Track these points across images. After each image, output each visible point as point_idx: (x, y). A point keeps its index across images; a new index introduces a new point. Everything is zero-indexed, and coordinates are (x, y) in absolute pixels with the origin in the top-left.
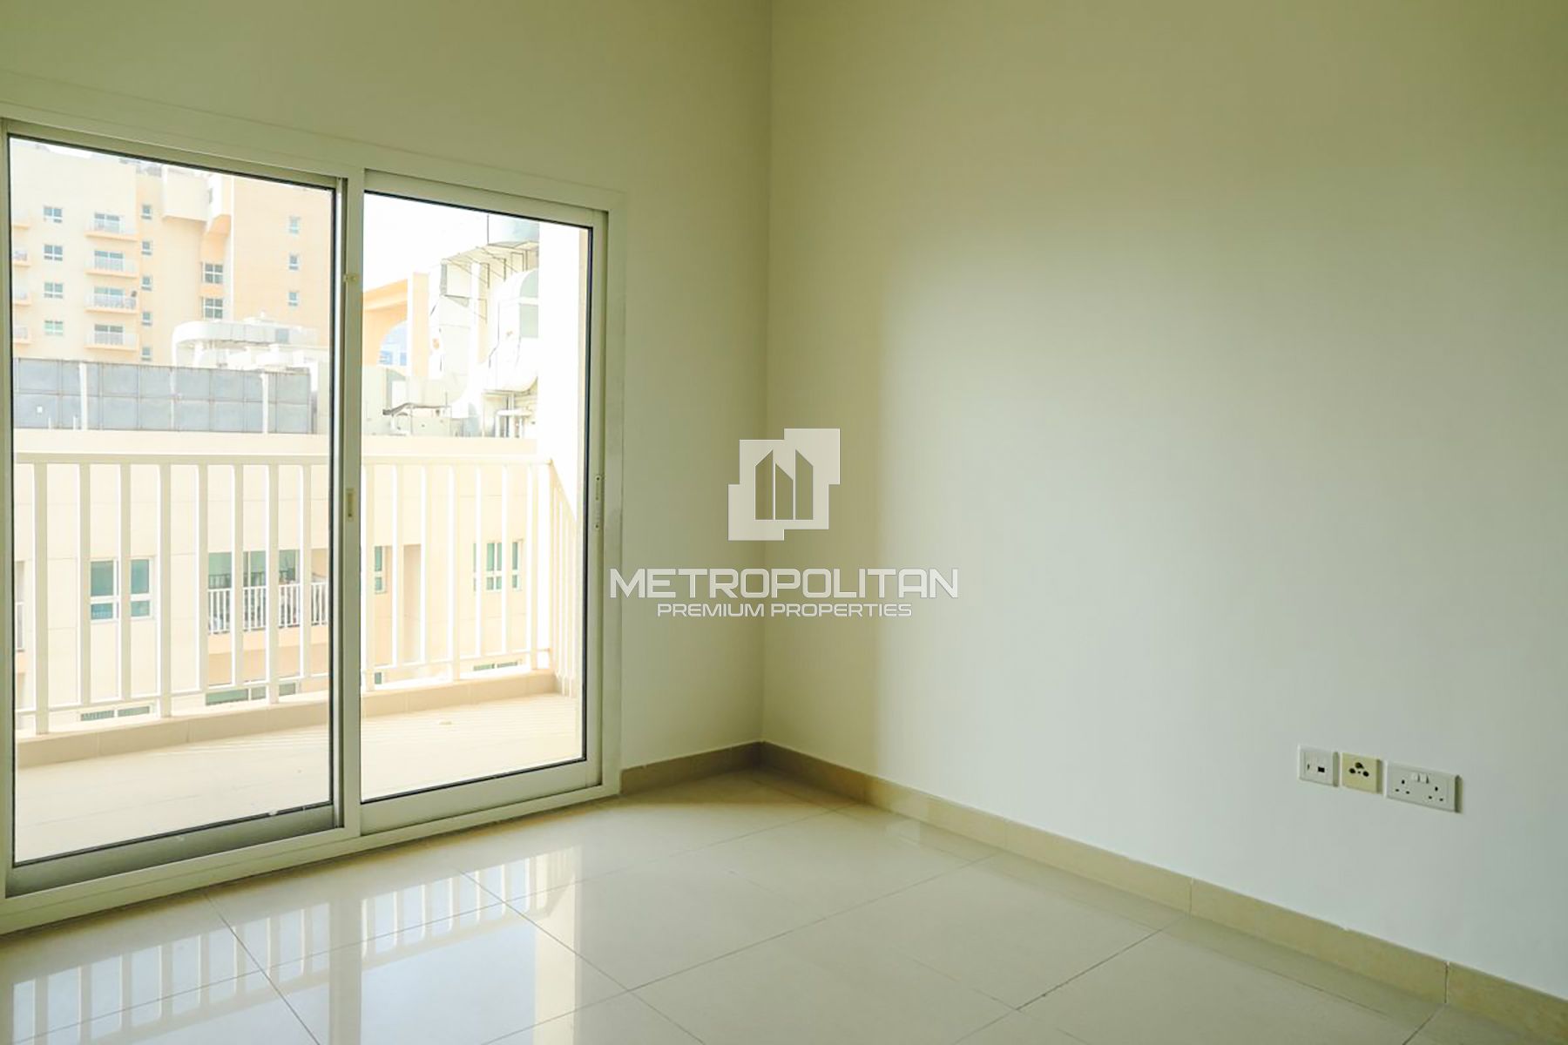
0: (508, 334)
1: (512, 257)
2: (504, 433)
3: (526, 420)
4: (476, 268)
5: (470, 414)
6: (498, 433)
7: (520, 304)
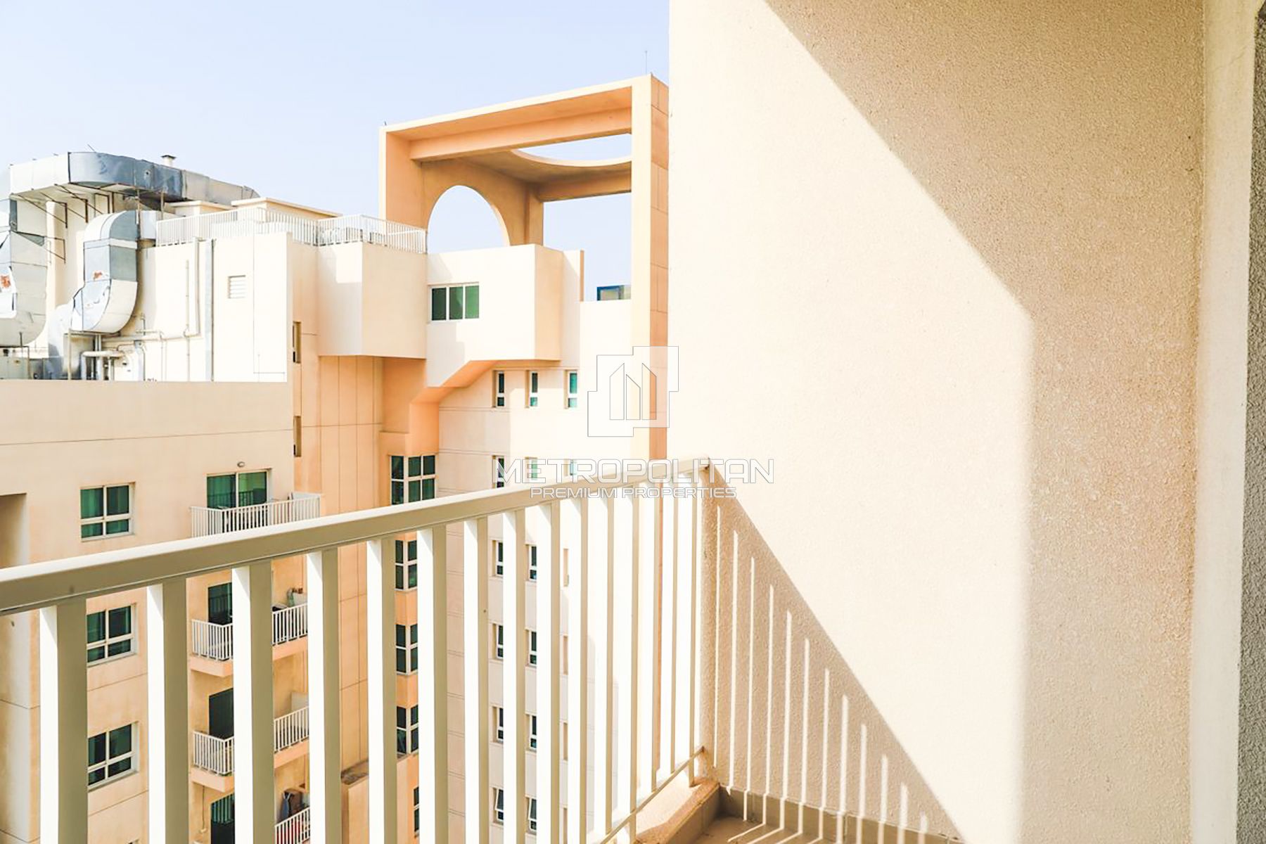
0: (97, 275)
1: (94, 198)
2: (91, 375)
3: (116, 361)
4: (50, 206)
5: (50, 355)
6: (84, 374)
7: (110, 245)
